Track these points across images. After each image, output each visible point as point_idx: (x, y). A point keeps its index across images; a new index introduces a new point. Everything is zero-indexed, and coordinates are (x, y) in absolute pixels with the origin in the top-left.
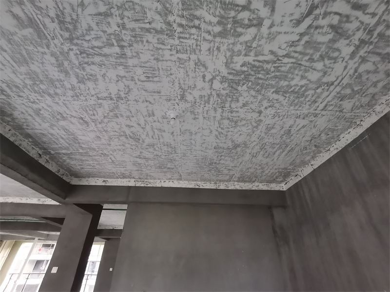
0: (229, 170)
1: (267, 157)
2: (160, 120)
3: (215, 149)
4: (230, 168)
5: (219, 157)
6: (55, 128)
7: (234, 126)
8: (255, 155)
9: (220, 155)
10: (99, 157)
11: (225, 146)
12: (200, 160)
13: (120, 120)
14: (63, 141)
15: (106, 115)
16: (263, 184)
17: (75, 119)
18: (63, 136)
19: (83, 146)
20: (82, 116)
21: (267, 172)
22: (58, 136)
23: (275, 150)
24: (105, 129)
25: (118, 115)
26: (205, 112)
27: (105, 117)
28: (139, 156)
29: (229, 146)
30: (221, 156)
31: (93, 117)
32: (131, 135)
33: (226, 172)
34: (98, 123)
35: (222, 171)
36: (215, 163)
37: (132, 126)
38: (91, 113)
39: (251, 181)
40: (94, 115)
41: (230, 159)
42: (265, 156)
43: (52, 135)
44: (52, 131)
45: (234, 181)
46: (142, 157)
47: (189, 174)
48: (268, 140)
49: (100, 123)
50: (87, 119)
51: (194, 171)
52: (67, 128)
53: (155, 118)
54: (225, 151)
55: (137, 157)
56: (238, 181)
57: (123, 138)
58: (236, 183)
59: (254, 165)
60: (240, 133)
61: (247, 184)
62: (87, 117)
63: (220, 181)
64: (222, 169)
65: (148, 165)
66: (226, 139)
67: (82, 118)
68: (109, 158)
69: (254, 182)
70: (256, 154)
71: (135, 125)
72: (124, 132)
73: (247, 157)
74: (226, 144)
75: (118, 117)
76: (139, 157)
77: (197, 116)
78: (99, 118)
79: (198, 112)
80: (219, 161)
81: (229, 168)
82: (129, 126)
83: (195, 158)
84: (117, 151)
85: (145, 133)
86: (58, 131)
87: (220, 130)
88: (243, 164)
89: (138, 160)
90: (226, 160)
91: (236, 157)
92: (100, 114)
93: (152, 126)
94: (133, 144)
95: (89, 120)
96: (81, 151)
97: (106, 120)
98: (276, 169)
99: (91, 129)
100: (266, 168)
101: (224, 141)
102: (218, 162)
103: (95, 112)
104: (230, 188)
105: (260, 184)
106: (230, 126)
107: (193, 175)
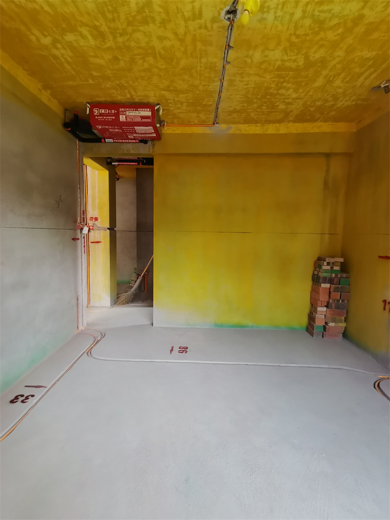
0: (288, 104)
1: (347, 82)
2: (209, 25)
3: (277, 71)
4: (290, 100)
5: (279, 85)
6: (59, 46)
7: (317, 30)
8: (331, 79)
9: (282, 80)
10: (113, 91)
11: (293, 65)
12: (251, 89)
13: (151, 27)
14: (68, 67)
15: (131, 19)
16: (327, 123)
17: (88, 28)
18: (69, 59)
19: (95, 73)
20: (97, 23)
21: (339, 105)
22: (63, 60)
23: (363, 69)
24: (127, 44)
25: (149, 19)
26: (280, 7)
27: (129, 24)
28: (168, 87)
29: (299, 66)
30: (284, 82)
31: (112, 25)
32: (162, 52)
33: (282, 107)
34: (118, 35)
35: (278, 106)
36: (271, 94)
37: (166, 38)
38: (110, 16)
39: (313, 120)
40: (114, 20)
41: (294, 86)
42: (346, 80)
43: (55, 57)
44: (55, 52)
45: (289, 121)
46: (172, 88)
47: (231, 113)
48: (359, 54)
49: (121, 35)
50: (104, 28)
51: (238, 108)
52: (75, 44)
53: (202, 21)
54: (291, 73)
55: (165, 90)
56: (295, 121)
57: (150, 60)
58: (291, 124)
59: (326, 95)
60: (321, 43)
61: (306, 124)
62: (104, 24)
63: (270, 122)
64: (277, 104)
65: (178, 101)
66: (297, 54)
67: (96, 28)
68: (127, 91)
69: (315, 121)
70: (334, 77)
71: (170, 35)
72: (153, 48)
73: (319, 82)
74: (296, 64)
75: (148, 24)
76: (167, 89)
77: (265, 15)
78: (120, 27)
79: (269, 7)
80: (278, 90)
81: (287, 101)
82: (161, 39)
83: (246, 87)
84: (140, 81)
85: (182, 49)
86: (63, 51)
87: (294, 39)
88: (310, 93)
89: (166, 93)
90: (288, 89)
91: (303, 84)
92: (123, 17)
93: (194, 35)
94: (162, 67)
95: (107, 30)
96: (91, 82)
97: (130, 29)
98: (353, 101)
99: (109, 44)
100: (341, 99)
101: (294, 58)
102: (275, 92)
103: (116, 15)
104: (281, 132)
105: (324, 123)
106: (310, 32)
107: (235, 115)
